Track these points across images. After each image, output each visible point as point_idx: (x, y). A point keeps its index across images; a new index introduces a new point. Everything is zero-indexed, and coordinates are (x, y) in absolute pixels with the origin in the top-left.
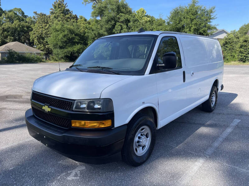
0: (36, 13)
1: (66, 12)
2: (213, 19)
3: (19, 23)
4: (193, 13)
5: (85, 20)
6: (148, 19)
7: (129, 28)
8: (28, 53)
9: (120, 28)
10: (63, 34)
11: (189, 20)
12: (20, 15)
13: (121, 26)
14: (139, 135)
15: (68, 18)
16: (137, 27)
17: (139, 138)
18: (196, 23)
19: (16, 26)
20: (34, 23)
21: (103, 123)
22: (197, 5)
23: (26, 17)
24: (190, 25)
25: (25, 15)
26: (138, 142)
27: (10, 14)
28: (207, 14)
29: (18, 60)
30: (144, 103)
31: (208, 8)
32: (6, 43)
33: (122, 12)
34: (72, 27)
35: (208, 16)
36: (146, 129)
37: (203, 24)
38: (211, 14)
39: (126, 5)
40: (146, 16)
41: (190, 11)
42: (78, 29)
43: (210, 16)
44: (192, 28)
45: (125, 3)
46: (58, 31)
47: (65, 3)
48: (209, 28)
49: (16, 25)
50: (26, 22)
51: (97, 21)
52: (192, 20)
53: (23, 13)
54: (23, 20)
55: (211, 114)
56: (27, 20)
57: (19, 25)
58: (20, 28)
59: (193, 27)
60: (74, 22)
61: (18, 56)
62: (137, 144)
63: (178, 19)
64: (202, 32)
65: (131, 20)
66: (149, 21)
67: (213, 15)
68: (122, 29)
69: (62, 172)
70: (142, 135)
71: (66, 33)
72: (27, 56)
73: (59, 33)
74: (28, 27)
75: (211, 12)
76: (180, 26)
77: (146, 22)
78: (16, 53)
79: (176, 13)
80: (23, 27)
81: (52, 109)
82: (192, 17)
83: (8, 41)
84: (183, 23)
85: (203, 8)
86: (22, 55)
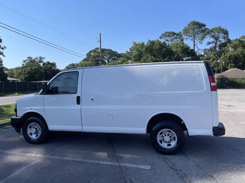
3: (242, 50)
8: (239, 78)
19: (239, 53)
32: (227, 69)
57: (242, 52)
58: (243, 54)
72: (238, 81)
83: (229, 68)
86: (233, 81)
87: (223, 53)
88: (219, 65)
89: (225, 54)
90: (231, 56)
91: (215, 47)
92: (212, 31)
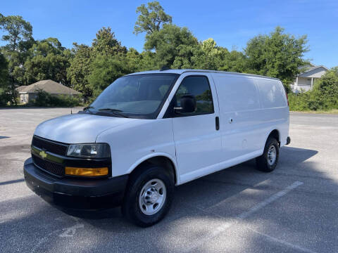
0: (75, 44)
1: (112, 43)
2: (305, 51)
3: (53, 57)
4: (278, 43)
5: (137, 53)
6: (220, 52)
7: (192, 64)
9: (179, 63)
10: (107, 70)
11: (271, 53)
12: (56, 47)
13: (181, 60)
14: (149, 190)
15: (115, 50)
16: (203, 62)
17: (149, 193)
18: (281, 58)
19: (50, 60)
20: (73, 56)
21: (98, 172)
22: (282, 34)
23: (63, 49)
24: (274, 60)
25: (62, 46)
26: (147, 198)
27: (43, 45)
28: (297, 46)
29: (49, 103)
30: (153, 151)
31: (297, 38)
32: (36, 81)
33: (183, 43)
34: (119, 62)
35: (298, 47)
36: (160, 184)
37: (291, 59)
38: (303, 45)
39: (189, 34)
40: (216, 48)
41: (272, 42)
42: (127, 64)
43: (301, 48)
44: (276, 64)
45: (188, 32)
46: (101, 67)
47: (112, 32)
48: (300, 64)
49: (49, 58)
50: (63, 56)
51: (151, 55)
52: (275, 53)
53: (59, 44)
54: (59, 53)
55: (268, 175)
56: (65, 53)
57: (54, 59)
58: (55, 63)
59: (278, 62)
60: (121, 55)
61: (50, 97)
62: (146, 201)
63: (257, 52)
64: (290, 69)
65: (194, 53)
66: (220, 54)
67: (304, 47)
68: (182, 64)
69: (56, 229)
70: (152, 190)
71: (110, 69)
73: (101, 69)
74: (65, 62)
75: (302, 42)
76: (258, 61)
77: (216, 55)
78: (47, 94)
79: (255, 45)
80: (59, 61)
81: (48, 155)
82: (276, 49)
83: (38, 79)
84: (263, 57)
85: (290, 38)
86: (54, 97)
87: (28, 57)
88: (24, 74)
89: (31, 58)
90: (41, 62)
91: (14, 46)
92: (9, 20)
